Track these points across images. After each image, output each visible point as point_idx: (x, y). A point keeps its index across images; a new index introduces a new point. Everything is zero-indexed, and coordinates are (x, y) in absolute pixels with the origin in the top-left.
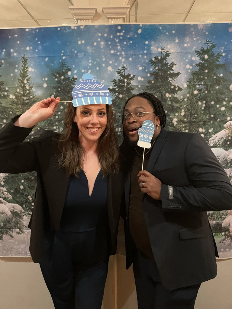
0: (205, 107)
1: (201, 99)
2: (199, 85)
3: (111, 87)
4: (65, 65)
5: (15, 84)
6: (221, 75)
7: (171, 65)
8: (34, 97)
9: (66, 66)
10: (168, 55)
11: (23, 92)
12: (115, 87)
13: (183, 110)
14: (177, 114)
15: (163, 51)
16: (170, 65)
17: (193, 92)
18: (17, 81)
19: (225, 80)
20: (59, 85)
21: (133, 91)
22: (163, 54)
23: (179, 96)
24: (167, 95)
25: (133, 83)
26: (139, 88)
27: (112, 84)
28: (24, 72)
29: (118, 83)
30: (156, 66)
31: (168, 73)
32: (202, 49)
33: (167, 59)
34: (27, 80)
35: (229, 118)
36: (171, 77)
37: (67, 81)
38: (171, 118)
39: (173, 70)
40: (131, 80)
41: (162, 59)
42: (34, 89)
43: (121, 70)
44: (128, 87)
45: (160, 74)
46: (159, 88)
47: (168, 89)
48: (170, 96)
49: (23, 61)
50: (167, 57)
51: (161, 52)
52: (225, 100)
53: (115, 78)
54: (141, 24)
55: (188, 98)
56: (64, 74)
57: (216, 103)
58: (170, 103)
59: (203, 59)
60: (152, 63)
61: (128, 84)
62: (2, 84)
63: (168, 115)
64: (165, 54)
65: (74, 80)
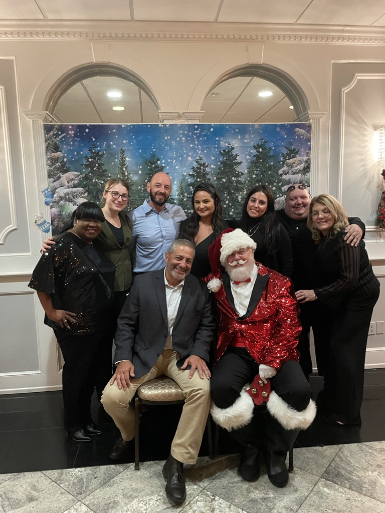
1: (258, 182)
2: (256, 171)
3: (191, 173)
5: (115, 171)
6: (272, 163)
8: (131, 181)
9: (156, 157)
10: (233, 148)
11: (123, 177)
12: (194, 173)
13: (245, 190)
14: (241, 193)
16: (234, 156)
17: (252, 176)
18: (118, 169)
19: (275, 167)
20: (151, 172)
21: (208, 175)
23: (242, 179)
24: (233, 178)
25: (208, 170)
26: (212, 174)
27: (192, 170)
28: (122, 161)
29: (196, 170)
30: (225, 157)
31: (234, 162)
32: (258, 144)
33: (232, 151)
34: (126, 168)
35: (278, 196)
36: (236, 165)
37: (157, 168)
39: (237, 160)
40: (206, 167)
41: (229, 151)
43: (198, 159)
44: (204, 172)
45: (228, 162)
46: (227, 173)
47: (234, 174)
48: (235, 179)
49: (122, 152)
51: (228, 146)
52: (275, 182)
53: (194, 166)
54: (213, 124)
55: (248, 181)
56: (155, 163)
57: (269, 184)
58: (235, 184)
59: (258, 152)
60: (221, 155)
61: (204, 170)
62: (106, 171)
63: (234, 194)
64: (230, 148)
65: (162, 168)
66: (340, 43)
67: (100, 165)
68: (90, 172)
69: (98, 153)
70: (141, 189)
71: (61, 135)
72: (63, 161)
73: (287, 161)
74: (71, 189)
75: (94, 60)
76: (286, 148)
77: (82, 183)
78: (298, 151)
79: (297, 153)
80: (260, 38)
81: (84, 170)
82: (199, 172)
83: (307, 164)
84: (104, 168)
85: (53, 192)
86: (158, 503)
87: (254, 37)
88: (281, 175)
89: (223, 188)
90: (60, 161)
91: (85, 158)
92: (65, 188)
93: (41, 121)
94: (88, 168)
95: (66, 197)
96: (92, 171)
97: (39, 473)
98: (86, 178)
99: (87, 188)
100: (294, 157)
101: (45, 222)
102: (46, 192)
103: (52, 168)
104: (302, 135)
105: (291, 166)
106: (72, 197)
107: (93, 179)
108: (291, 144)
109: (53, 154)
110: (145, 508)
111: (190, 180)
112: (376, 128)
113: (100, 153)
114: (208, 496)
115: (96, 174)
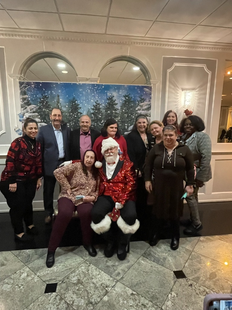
0: (127, 116)
1: (126, 113)
2: (125, 108)
3: (92, 108)
4: (75, 99)
6: (132, 105)
7: (115, 100)
10: (113, 97)
12: (94, 108)
13: (119, 117)
17: (123, 110)
18: (56, 104)
19: (134, 107)
20: (73, 106)
21: (101, 109)
23: (118, 112)
24: (113, 111)
26: (103, 109)
27: (93, 106)
28: (58, 101)
29: (95, 106)
30: (109, 101)
32: (126, 95)
34: (60, 104)
36: (115, 105)
37: (76, 105)
39: (115, 102)
40: (100, 105)
42: (62, 108)
43: (96, 101)
45: (111, 103)
46: (110, 108)
47: (114, 109)
48: (115, 112)
49: (58, 96)
51: (111, 95)
53: (94, 104)
54: (104, 84)
55: (121, 113)
56: (75, 102)
57: (131, 115)
58: (114, 114)
59: (126, 99)
60: (107, 99)
61: (99, 107)
62: (50, 105)
65: (78, 105)
66: (167, 47)
67: (47, 102)
70: (67, 115)
71: (27, 87)
72: (28, 100)
73: (140, 104)
74: (32, 114)
75: (45, 50)
76: (140, 97)
77: (37, 111)
78: (145, 99)
79: (144, 100)
80: (127, 43)
81: (39, 105)
82: (97, 108)
83: (149, 106)
84: (48, 104)
85: (23, 115)
86: (63, 267)
87: (124, 42)
88: (137, 111)
89: (108, 116)
90: (27, 99)
91: (39, 98)
92: (29, 113)
93: (18, 80)
94: (41, 103)
96: (43, 105)
97: (9, 252)
98: (40, 108)
99: (40, 114)
100: (143, 102)
101: (19, 129)
102: (20, 115)
103: (23, 103)
104: (147, 92)
105: (142, 106)
107: (43, 109)
108: (142, 96)
109: (24, 96)
110: (56, 269)
111: (92, 111)
112: (183, 90)
113: (47, 96)
114: (87, 264)
115: (45, 107)
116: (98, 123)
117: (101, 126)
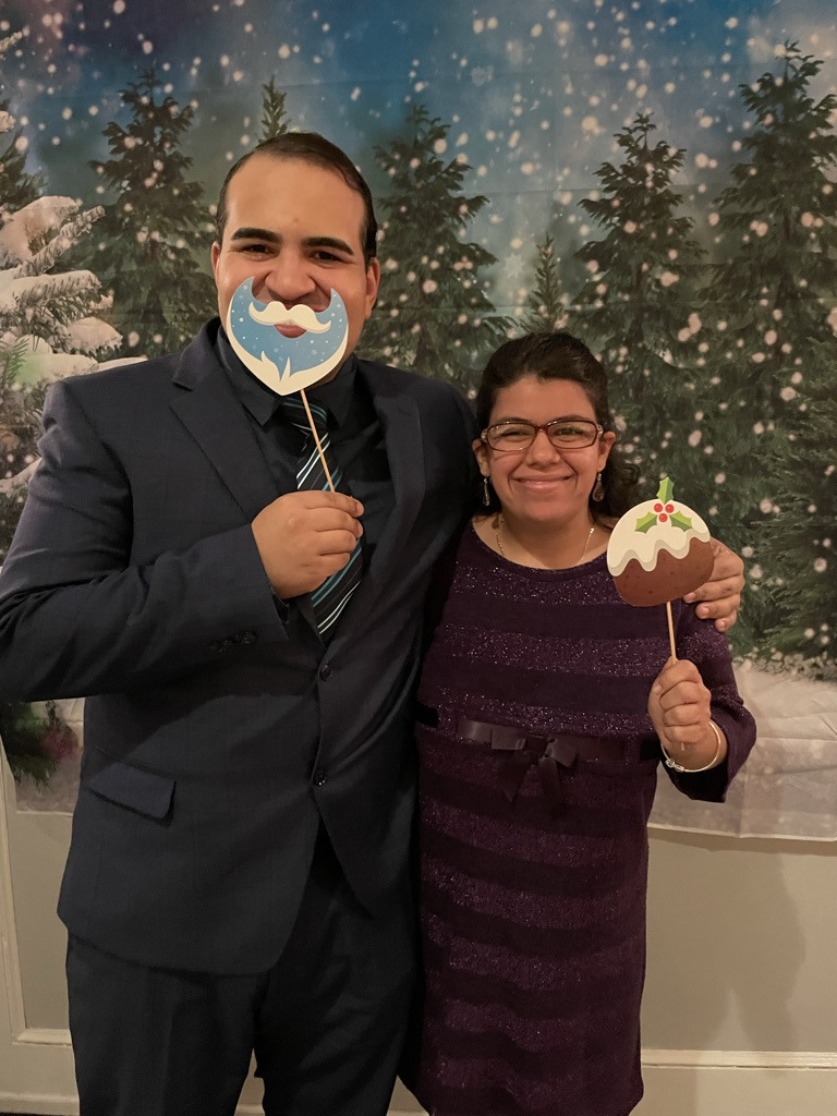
3: (594, 196)
4: (423, 116)
7: (822, 108)
9: (427, 121)
12: (609, 196)
15: (792, 54)
16: (817, 109)
20: (403, 193)
21: (676, 205)
22: (792, 66)
25: (678, 177)
26: (699, 196)
27: (598, 182)
29: (619, 178)
30: (768, 112)
31: (813, 136)
33: (807, 83)
36: (823, 153)
37: (432, 178)
38: (820, 307)
39: (828, 126)
40: (672, 167)
41: (791, 85)
43: (632, 128)
44: (660, 191)
45: (782, 140)
46: (774, 193)
47: (810, 197)
48: (819, 223)
49: (270, 101)
50: (807, 78)
51: (788, 59)
53: (609, 160)
56: (425, 149)
60: (748, 102)
61: (660, 181)
62: (195, 191)
63: (808, 295)
64: (799, 65)
65: (457, 172)
67: (173, 167)
68: (127, 197)
69: (166, 107)
74: (44, 279)
77: (90, 248)
81: (100, 190)
82: (634, 188)
84: (186, 181)
89: (751, 267)
91: (106, 133)
92: (20, 276)
94: (121, 178)
95: (23, 316)
96: (138, 195)
98: (109, 223)
99: (111, 272)
106: (48, 315)
107: (139, 230)
111: (589, 231)
113: (174, 110)
115: (153, 206)
116: (648, 342)
117: (672, 369)
